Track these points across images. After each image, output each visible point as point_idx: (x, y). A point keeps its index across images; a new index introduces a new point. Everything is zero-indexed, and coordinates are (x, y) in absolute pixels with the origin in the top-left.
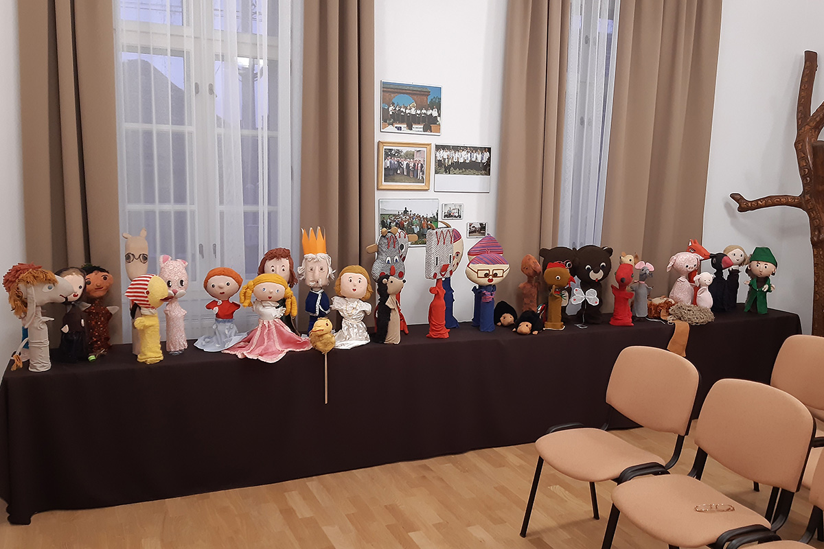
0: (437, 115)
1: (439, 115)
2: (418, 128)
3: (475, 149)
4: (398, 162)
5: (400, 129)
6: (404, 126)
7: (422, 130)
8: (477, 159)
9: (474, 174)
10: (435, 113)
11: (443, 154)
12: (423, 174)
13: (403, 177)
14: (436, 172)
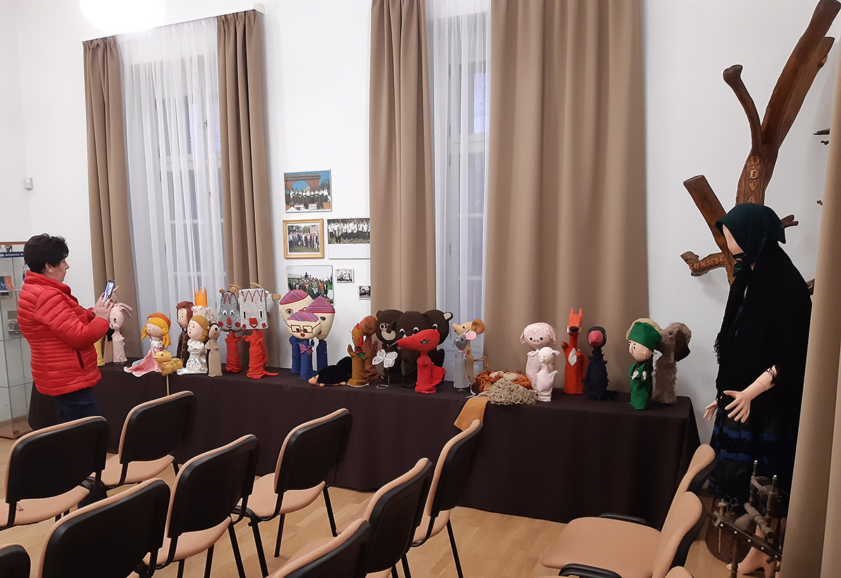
0: (327, 194)
1: (329, 194)
2: (313, 206)
3: (361, 220)
4: (298, 235)
5: (299, 209)
6: (302, 206)
7: (316, 208)
8: (363, 229)
9: (362, 242)
10: (325, 193)
11: (335, 227)
12: (318, 245)
13: (303, 248)
14: (329, 243)
